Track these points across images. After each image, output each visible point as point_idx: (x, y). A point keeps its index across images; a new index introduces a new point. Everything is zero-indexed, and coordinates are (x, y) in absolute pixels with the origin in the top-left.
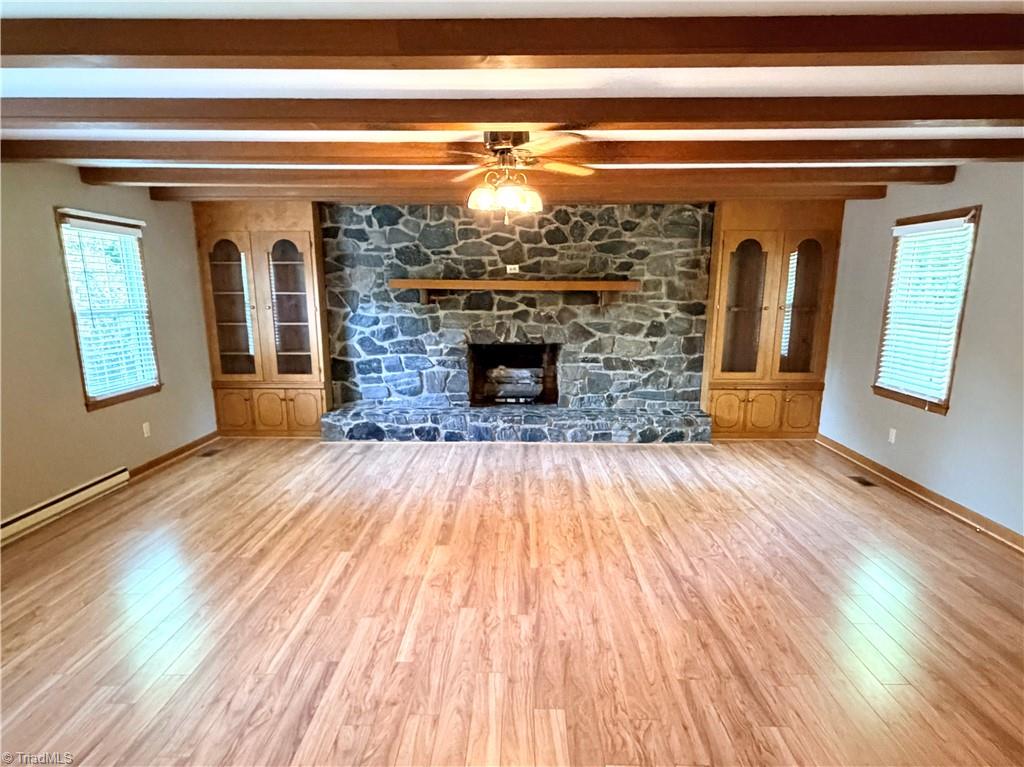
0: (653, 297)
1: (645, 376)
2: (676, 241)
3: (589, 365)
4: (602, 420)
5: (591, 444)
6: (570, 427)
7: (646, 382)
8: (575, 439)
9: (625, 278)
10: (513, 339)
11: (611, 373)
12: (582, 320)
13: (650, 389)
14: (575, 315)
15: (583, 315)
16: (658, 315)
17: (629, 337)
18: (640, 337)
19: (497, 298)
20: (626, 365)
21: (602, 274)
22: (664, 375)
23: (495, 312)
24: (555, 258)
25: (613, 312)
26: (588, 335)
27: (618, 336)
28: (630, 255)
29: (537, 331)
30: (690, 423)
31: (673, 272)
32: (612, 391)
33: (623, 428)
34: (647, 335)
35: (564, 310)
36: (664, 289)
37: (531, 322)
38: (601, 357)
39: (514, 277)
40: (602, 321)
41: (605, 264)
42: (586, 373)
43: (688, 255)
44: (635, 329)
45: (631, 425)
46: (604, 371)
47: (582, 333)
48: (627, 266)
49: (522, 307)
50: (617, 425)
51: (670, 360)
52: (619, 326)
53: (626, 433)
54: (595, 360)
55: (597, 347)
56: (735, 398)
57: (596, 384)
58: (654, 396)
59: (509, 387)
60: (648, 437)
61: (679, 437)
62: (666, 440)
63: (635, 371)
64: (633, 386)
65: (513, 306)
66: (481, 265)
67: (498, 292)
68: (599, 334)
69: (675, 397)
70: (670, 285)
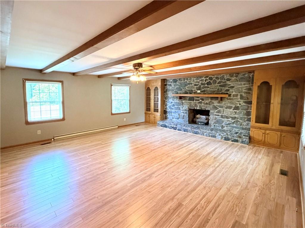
0: (235, 99)
1: (233, 121)
2: (243, 83)
3: (217, 116)
4: (213, 132)
5: (211, 138)
6: (205, 132)
7: (233, 123)
8: (206, 135)
9: (227, 94)
10: (198, 108)
11: (223, 119)
12: (215, 105)
13: (234, 125)
14: (214, 103)
15: (216, 103)
16: (237, 104)
17: (228, 110)
18: (231, 110)
19: (195, 98)
20: (227, 118)
21: (221, 93)
22: (239, 121)
23: (195, 101)
24: (209, 89)
25: (224, 103)
26: (217, 108)
27: (225, 109)
28: (229, 87)
29: (204, 107)
30: (240, 137)
31: (242, 92)
32: (223, 124)
33: (219, 135)
34: (233, 110)
35: (210, 102)
36: (239, 97)
37: (203, 104)
38: (220, 115)
39: (199, 94)
40: (221, 105)
41: (222, 90)
42: (216, 118)
43: (247, 87)
44: (230, 108)
45: (222, 135)
46: (221, 119)
47: (215, 108)
48: (228, 90)
49: (201, 101)
50: (218, 134)
51: (241, 117)
52: (225, 107)
53: (220, 136)
54: (218, 115)
55: (219, 112)
56: (261, 132)
57: (218, 122)
58: (236, 127)
59: (199, 120)
60: (227, 139)
61: (237, 141)
62: (232, 141)
63: (230, 119)
64: (229, 124)
65: (199, 100)
66: (192, 91)
67: (195, 97)
68: (220, 108)
69: (243, 129)
70: (241, 95)
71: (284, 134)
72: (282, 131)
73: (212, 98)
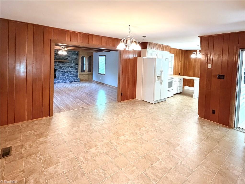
0: (71, 63)
1: (70, 73)
2: (74, 55)
3: (62, 72)
4: (65, 80)
5: (63, 83)
6: (60, 81)
7: (70, 74)
8: (61, 83)
9: (67, 60)
11: (65, 73)
12: (61, 66)
13: (71, 75)
14: (60, 65)
15: (61, 65)
16: (72, 65)
17: (68, 68)
18: (69, 68)
20: (67, 72)
21: (64, 59)
22: (73, 73)
24: (57, 57)
25: (65, 64)
26: (62, 68)
27: (66, 68)
28: (68, 57)
30: (77, 79)
31: (74, 59)
32: (66, 76)
33: (68, 81)
34: (70, 68)
35: (58, 64)
36: (72, 61)
38: (64, 71)
40: (64, 66)
42: (61, 73)
43: (75, 57)
44: (69, 67)
45: (69, 80)
46: (64, 73)
48: (67, 58)
50: (67, 80)
51: (74, 71)
52: (66, 66)
53: (69, 81)
54: (63, 71)
55: (63, 69)
56: (82, 76)
57: (63, 75)
58: (71, 76)
60: (72, 82)
61: (76, 81)
62: (74, 82)
63: (69, 73)
64: (69, 75)
68: (63, 68)
69: (74, 76)
70: (73, 61)
71: (89, 75)
72: (89, 74)
73: (59, 62)
